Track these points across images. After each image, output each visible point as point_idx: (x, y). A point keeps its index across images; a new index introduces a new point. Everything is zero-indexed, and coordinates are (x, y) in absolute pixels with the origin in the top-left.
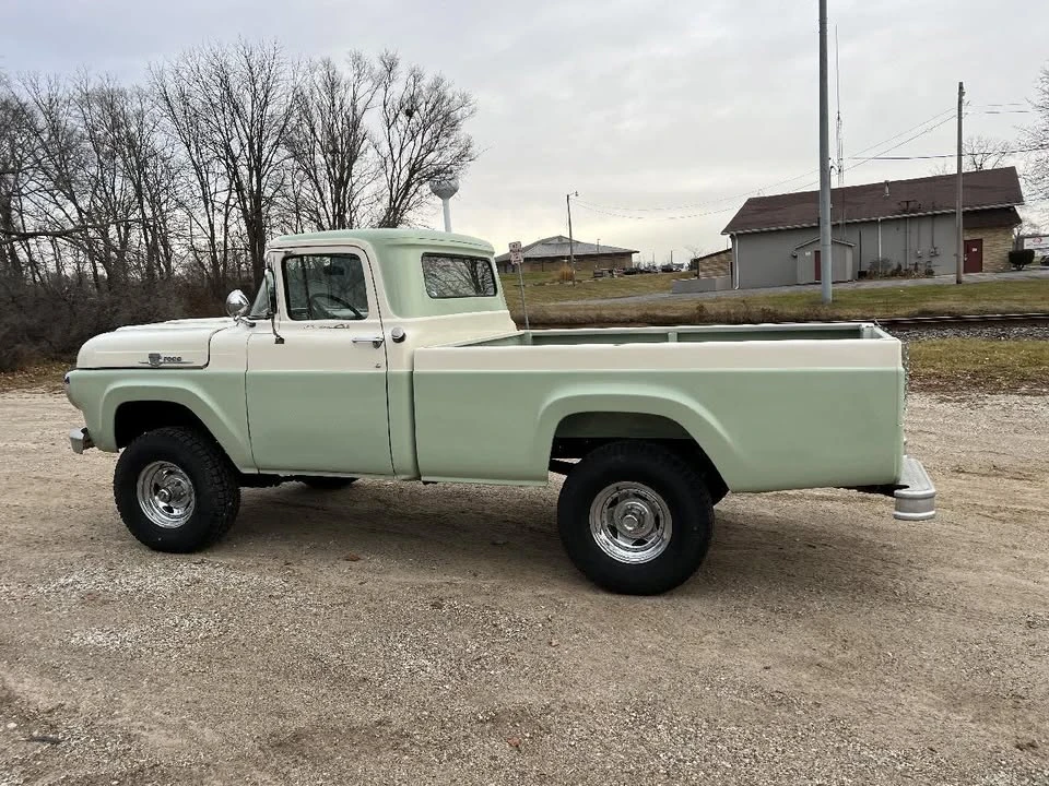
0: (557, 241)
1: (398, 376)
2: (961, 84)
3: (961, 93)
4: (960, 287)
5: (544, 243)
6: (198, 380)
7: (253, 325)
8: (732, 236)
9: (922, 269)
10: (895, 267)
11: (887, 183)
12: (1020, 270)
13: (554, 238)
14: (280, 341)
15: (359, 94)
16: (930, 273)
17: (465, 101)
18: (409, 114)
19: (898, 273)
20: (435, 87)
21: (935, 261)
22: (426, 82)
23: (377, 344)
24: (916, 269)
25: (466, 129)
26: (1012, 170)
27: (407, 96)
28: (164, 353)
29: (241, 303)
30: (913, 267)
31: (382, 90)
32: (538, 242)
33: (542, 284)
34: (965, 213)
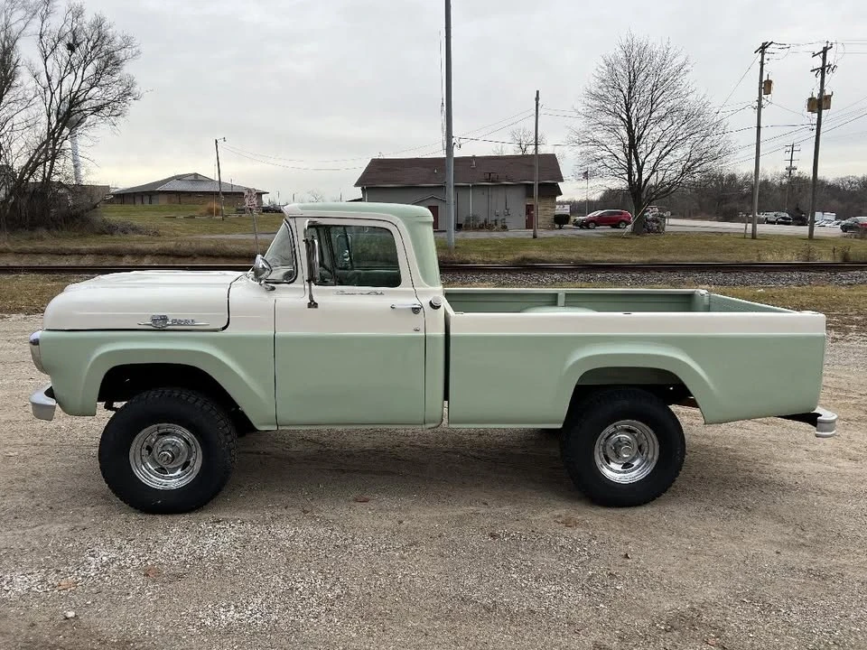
0: (192, 178)
1: (435, 338)
2: (538, 92)
3: (537, 99)
4: (535, 240)
5: (179, 178)
6: (214, 342)
7: (273, 289)
8: (363, 189)
9: (500, 225)
10: (482, 222)
11: (474, 157)
12: (560, 228)
13: (191, 175)
14: (312, 305)
15: (12, 21)
16: (505, 228)
17: (127, 43)
18: (71, 48)
19: (485, 226)
20: (98, 25)
21: (507, 219)
22: (88, 18)
23: (415, 310)
24: (496, 224)
25: (127, 69)
26: (553, 156)
27: (67, 29)
28: (171, 316)
29: (264, 267)
30: (494, 223)
31: (37, 21)
32: (173, 178)
33: (193, 217)
34: (539, 185)
